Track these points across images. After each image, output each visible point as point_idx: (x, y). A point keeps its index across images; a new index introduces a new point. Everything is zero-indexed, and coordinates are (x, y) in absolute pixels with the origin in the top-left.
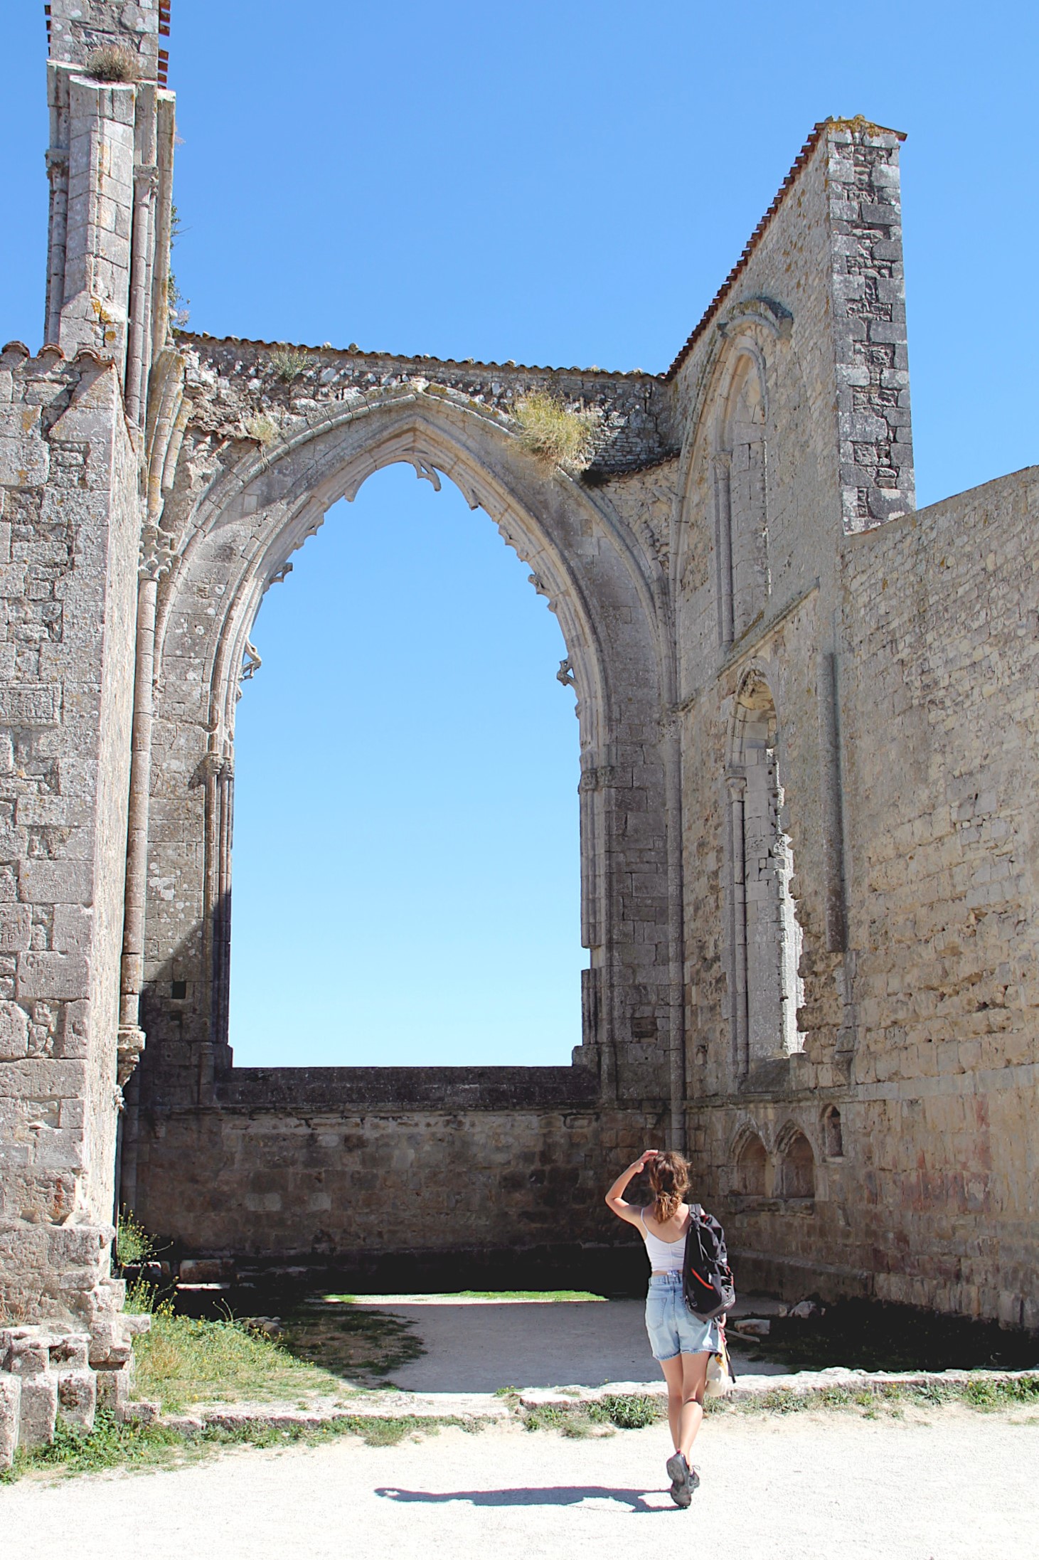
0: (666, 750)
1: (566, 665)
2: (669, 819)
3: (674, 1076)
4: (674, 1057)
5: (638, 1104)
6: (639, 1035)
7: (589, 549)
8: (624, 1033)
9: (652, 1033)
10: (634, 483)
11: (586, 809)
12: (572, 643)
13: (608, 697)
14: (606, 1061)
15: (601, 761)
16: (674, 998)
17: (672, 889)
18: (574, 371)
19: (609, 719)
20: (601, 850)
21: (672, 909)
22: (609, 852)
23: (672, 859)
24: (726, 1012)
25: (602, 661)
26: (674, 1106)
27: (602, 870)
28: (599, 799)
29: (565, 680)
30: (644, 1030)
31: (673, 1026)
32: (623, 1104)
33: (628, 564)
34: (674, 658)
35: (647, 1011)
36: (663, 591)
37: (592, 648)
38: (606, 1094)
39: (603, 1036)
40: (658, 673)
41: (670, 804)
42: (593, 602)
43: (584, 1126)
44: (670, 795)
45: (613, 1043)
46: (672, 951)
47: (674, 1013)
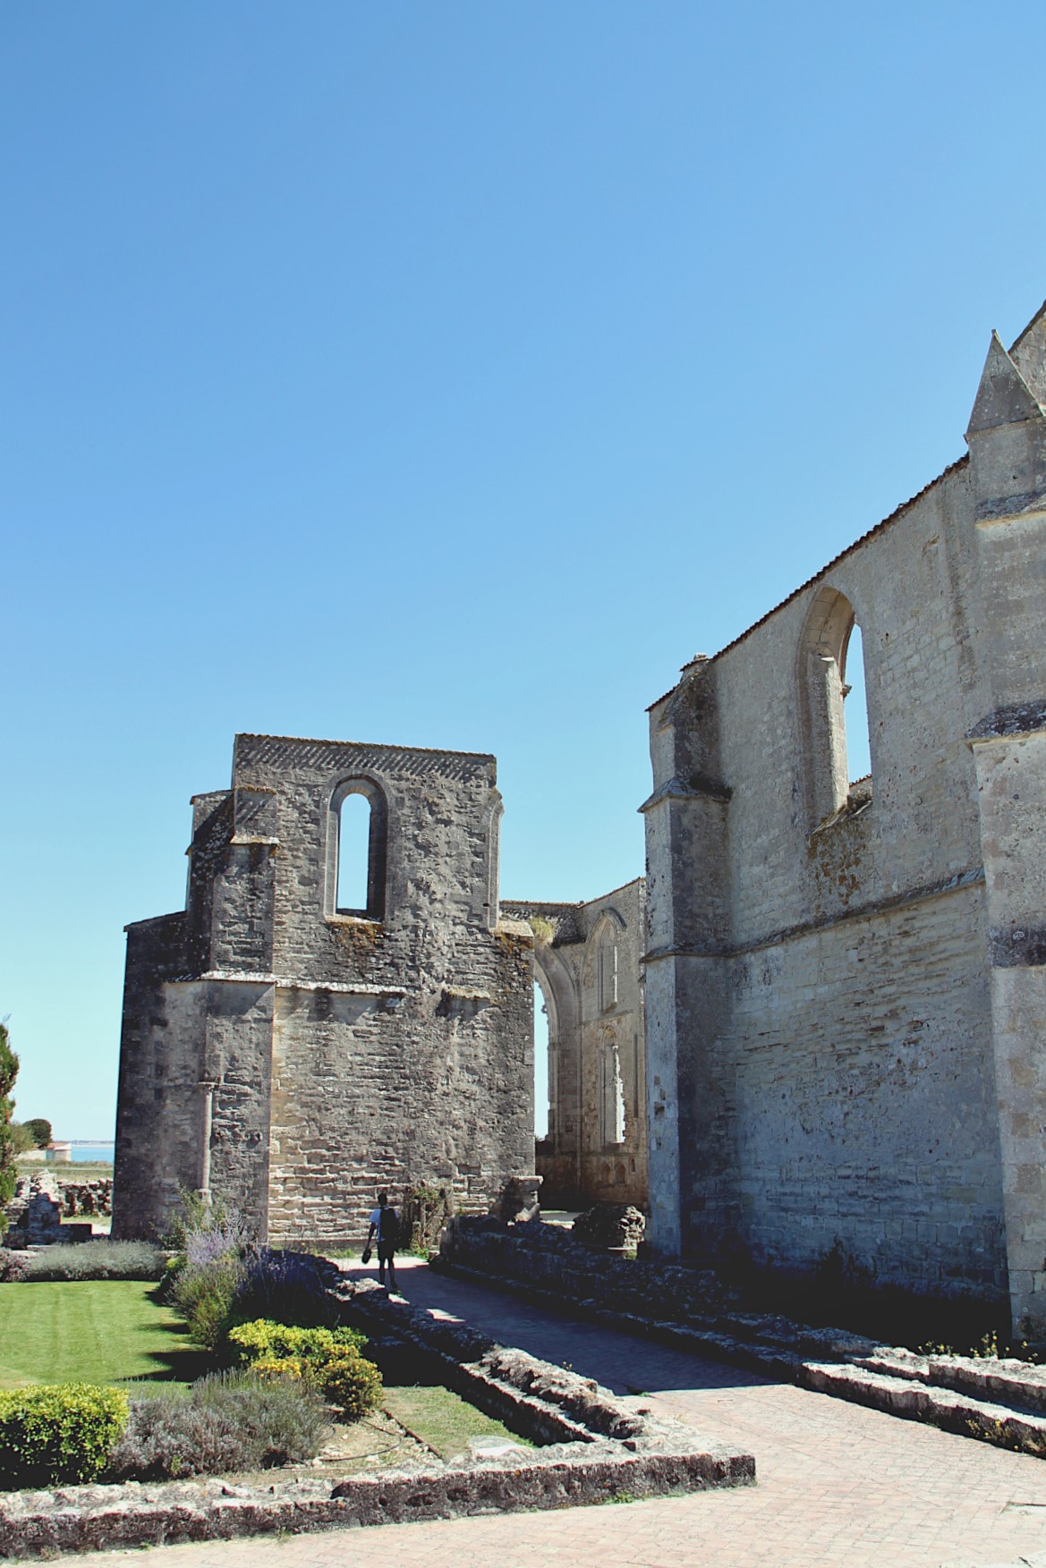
0: (577, 1038)
1: (544, 1007)
2: (578, 1061)
3: (578, 1145)
4: (578, 1139)
5: (567, 1154)
6: (567, 1131)
7: (554, 969)
8: (562, 1131)
9: (571, 1131)
10: (569, 947)
11: (550, 1056)
12: (546, 1000)
13: (559, 1020)
14: (557, 1140)
15: (556, 1041)
16: (579, 1120)
17: (579, 1084)
18: (548, 904)
19: (559, 1027)
20: (556, 1071)
21: (578, 1091)
22: (559, 1072)
23: (579, 1074)
24: (598, 1127)
25: (557, 1008)
26: (578, 1154)
27: (556, 1077)
28: (555, 1053)
29: (544, 1012)
30: (569, 1130)
31: (578, 1128)
32: (562, 1154)
33: (566, 975)
34: (581, 1007)
35: (570, 1123)
36: (577, 984)
37: (553, 1003)
38: (557, 1151)
39: (556, 1131)
40: (575, 1011)
41: (578, 1056)
42: (555, 987)
43: (550, 1160)
44: (578, 1053)
45: (560, 1135)
46: (578, 1104)
47: (579, 1125)
